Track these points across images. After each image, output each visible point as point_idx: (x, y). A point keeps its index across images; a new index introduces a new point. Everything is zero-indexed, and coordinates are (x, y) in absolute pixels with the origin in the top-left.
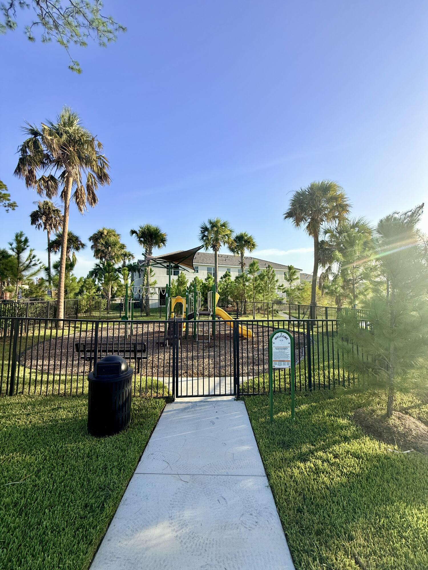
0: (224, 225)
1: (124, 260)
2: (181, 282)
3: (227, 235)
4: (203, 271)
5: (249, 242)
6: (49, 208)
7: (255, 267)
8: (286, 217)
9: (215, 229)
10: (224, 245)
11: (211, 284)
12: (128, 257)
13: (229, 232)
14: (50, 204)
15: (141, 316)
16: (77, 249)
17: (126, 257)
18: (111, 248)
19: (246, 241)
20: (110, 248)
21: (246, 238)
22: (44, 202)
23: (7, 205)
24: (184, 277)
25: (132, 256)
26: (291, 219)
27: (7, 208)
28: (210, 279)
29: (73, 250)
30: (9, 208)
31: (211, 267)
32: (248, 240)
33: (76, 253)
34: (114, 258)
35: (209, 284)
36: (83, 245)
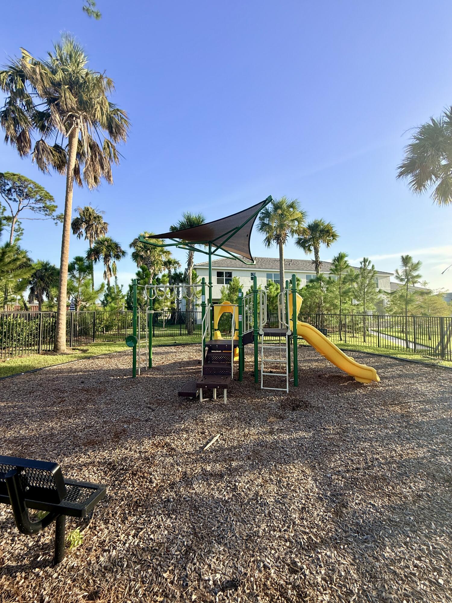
0: (292, 206)
1: (169, 268)
2: (234, 289)
3: (296, 219)
4: (261, 278)
5: (328, 231)
6: (90, 215)
7: (342, 263)
8: (401, 174)
9: (280, 212)
10: (293, 237)
11: (273, 293)
12: (173, 265)
13: (300, 215)
14: (91, 210)
15: (181, 335)
16: (118, 257)
17: (171, 266)
18: (150, 251)
19: (322, 231)
20: (148, 251)
21: (322, 226)
22: (85, 208)
23: (55, 217)
24: (237, 281)
25: (178, 264)
26: (410, 178)
27: (55, 221)
28: (271, 287)
29: (113, 259)
30: (58, 221)
31: (271, 273)
32: (326, 229)
33: (116, 262)
34: (154, 265)
35: (271, 292)
36: (124, 253)
